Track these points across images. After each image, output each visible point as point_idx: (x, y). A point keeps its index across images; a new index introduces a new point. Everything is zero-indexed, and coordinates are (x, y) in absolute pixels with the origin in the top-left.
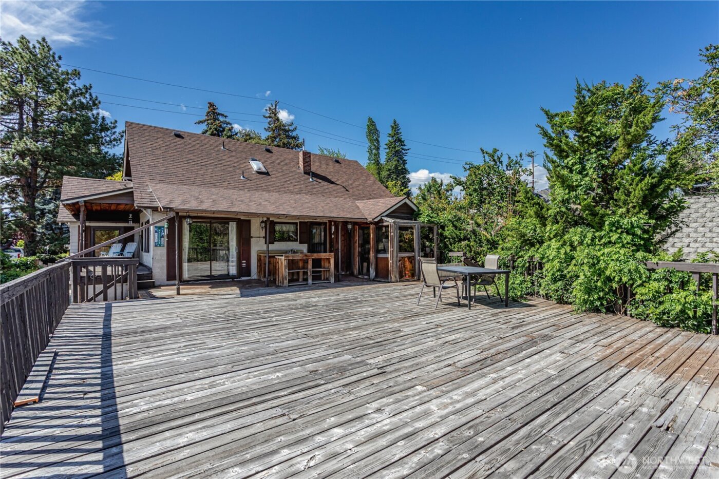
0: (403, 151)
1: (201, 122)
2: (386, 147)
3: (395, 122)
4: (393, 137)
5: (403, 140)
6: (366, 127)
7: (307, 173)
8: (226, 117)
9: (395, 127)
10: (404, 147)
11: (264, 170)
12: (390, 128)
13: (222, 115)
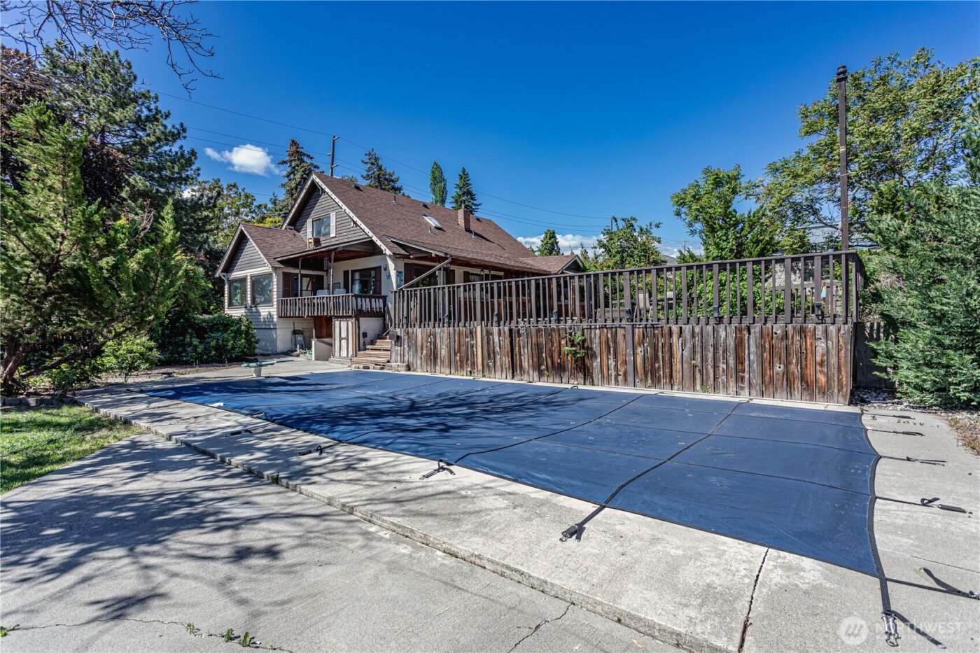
0: (474, 207)
1: (284, 162)
2: (453, 200)
3: (464, 171)
4: (461, 188)
5: (473, 192)
6: (430, 173)
7: (468, 230)
8: (311, 158)
9: (464, 176)
10: (475, 202)
11: (439, 225)
12: (458, 178)
13: (308, 156)
